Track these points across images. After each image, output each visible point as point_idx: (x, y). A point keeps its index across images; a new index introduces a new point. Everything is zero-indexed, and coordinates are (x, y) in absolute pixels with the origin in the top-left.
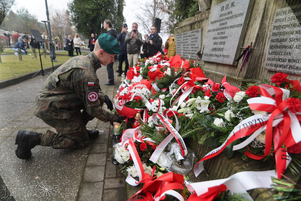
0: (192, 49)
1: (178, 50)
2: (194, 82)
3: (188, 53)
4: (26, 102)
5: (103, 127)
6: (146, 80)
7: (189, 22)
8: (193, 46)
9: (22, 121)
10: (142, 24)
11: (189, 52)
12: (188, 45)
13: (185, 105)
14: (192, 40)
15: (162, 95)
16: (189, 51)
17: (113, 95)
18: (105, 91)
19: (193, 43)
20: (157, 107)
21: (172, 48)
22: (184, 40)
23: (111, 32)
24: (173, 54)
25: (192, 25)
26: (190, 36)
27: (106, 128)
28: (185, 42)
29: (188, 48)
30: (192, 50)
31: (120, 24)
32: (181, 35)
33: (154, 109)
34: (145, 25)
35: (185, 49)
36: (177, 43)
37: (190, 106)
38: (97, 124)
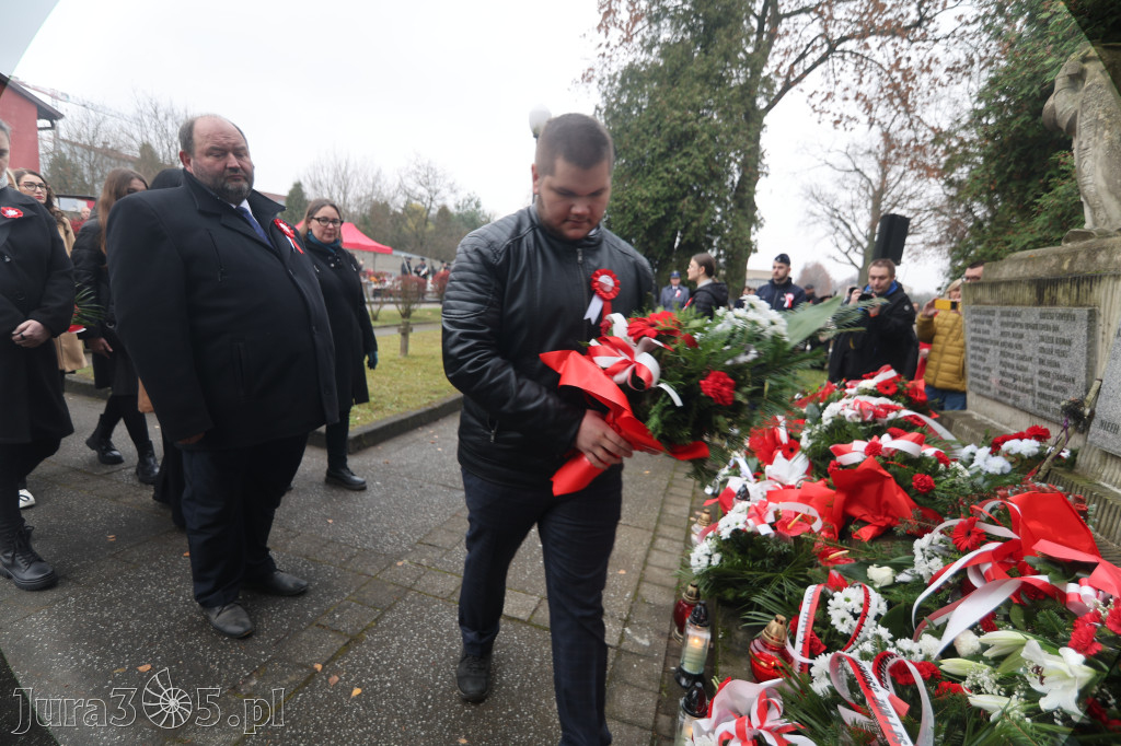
0: (1044, 379)
1: (975, 366)
2: (1028, 559)
3: (1023, 390)
4: (451, 487)
5: (648, 624)
6: (822, 482)
7: (1030, 267)
8: (1044, 368)
9: (439, 548)
10: (826, 217)
11: (1030, 386)
12: (1022, 358)
13: (977, 646)
14: (1043, 344)
15: (880, 566)
16: (1026, 381)
17: (692, 503)
18: (663, 482)
19: (1048, 357)
20: (856, 619)
21: (950, 345)
22: (1003, 334)
23: (709, 292)
24: (955, 367)
25: (1043, 289)
26: (1034, 327)
27: (657, 631)
28: (1010, 346)
29: (1025, 370)
30: (1041, 383)
31: (740, 236)
32: (992, 313)
33: (843, 620)
34: (837, 221)
35: (1009, 370)
36: (973, 339)
37: (997, 661)
38: (631, 608)
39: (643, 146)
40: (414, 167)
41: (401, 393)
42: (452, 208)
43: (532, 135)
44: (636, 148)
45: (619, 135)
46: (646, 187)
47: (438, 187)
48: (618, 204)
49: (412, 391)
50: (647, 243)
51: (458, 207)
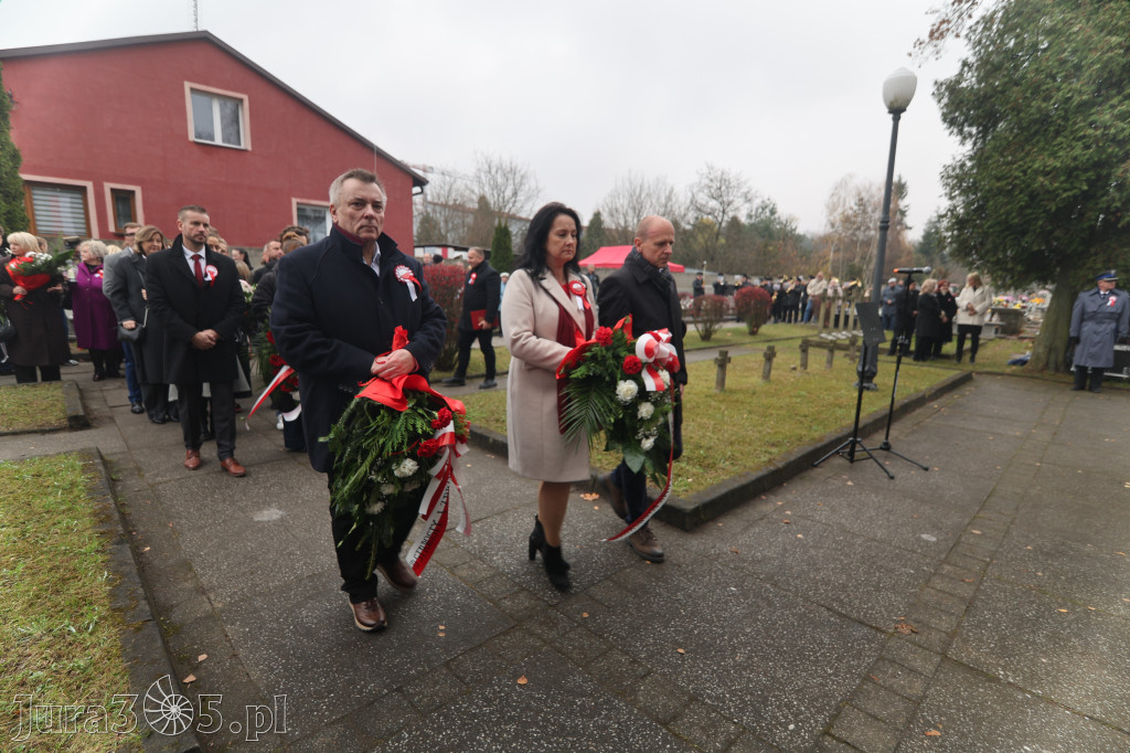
39: (1047, 99)
40: (707, 181)
41: (731, 444)
42: (743, 219)
43: (887, 110)
44: (1034, 103)
45: (1003, 92)
46: (1054, 155)
47: (731, 198)
48: (1004, 183)
49: (744, 442)
50: (1051, 232)
51: (750, 216)
